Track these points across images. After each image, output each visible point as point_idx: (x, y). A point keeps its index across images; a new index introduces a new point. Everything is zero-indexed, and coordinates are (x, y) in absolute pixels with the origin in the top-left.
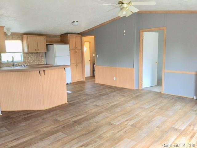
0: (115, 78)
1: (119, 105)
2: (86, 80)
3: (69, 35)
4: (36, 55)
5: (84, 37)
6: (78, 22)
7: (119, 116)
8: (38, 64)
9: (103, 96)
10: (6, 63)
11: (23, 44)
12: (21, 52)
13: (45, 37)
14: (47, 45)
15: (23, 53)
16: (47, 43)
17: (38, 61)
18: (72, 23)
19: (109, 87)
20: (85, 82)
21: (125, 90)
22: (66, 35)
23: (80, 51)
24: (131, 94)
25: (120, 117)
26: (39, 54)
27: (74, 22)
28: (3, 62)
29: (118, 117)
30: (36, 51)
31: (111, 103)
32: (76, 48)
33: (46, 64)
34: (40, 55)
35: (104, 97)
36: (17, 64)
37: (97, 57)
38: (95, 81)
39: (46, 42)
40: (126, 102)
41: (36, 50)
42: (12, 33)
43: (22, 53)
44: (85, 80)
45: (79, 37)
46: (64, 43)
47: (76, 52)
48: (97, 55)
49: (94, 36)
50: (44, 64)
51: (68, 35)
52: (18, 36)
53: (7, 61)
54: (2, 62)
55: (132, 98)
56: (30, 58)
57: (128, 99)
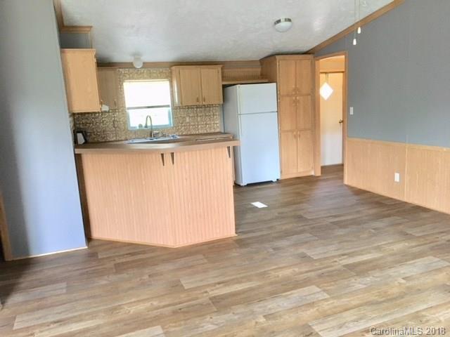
0: (397, 177)
1: (374, 268)
2: (322, 173)
3: (277, 57)
4: (201, 112)
5: (321, 60)
6: (289, 20)
7: (352, 308)
8: (205, 132)
9: (341, 227)
10: (138, 130)
11: (172, 86)
12: (168, 106)
13: (219, 68)
14: (224, 87)
15: (172, 109)
16: (225, 83)
17: (206, 124)
18: (275, 24)
19: (377, 199)
20: (317, 181)
21: (425, 215)
22: (272, 58)
23: (309, 97)
24: (437, 231)
25: (352, 311)
26: (208, 109)
27: (279, 21)
28: (132, 127)
29: (347, 310)
30: (198, 103)
31: (350, 255)
32: (296, 89)
33: (225, 133)
34: (210, 110)
35: (340, 232)
36: (158, 133)
37: (352, 113)
38: (342, 178)
39: (223, 80)
40: (403, 258)
41: (198, 100)
42: (144, 63)
43: (170, 108)
44: (319, 174)
45: (306, 61)
46: (266, 81)
47: (296, 102)
48: (352, 109)
49: (343, 57)
50: (220, 133)
51: (276, 59)
52: (161, 70)
53: (140, 126)
54: (129, 129)
55: (432, 249)
56: (188, 120)
57: (415, 250)
